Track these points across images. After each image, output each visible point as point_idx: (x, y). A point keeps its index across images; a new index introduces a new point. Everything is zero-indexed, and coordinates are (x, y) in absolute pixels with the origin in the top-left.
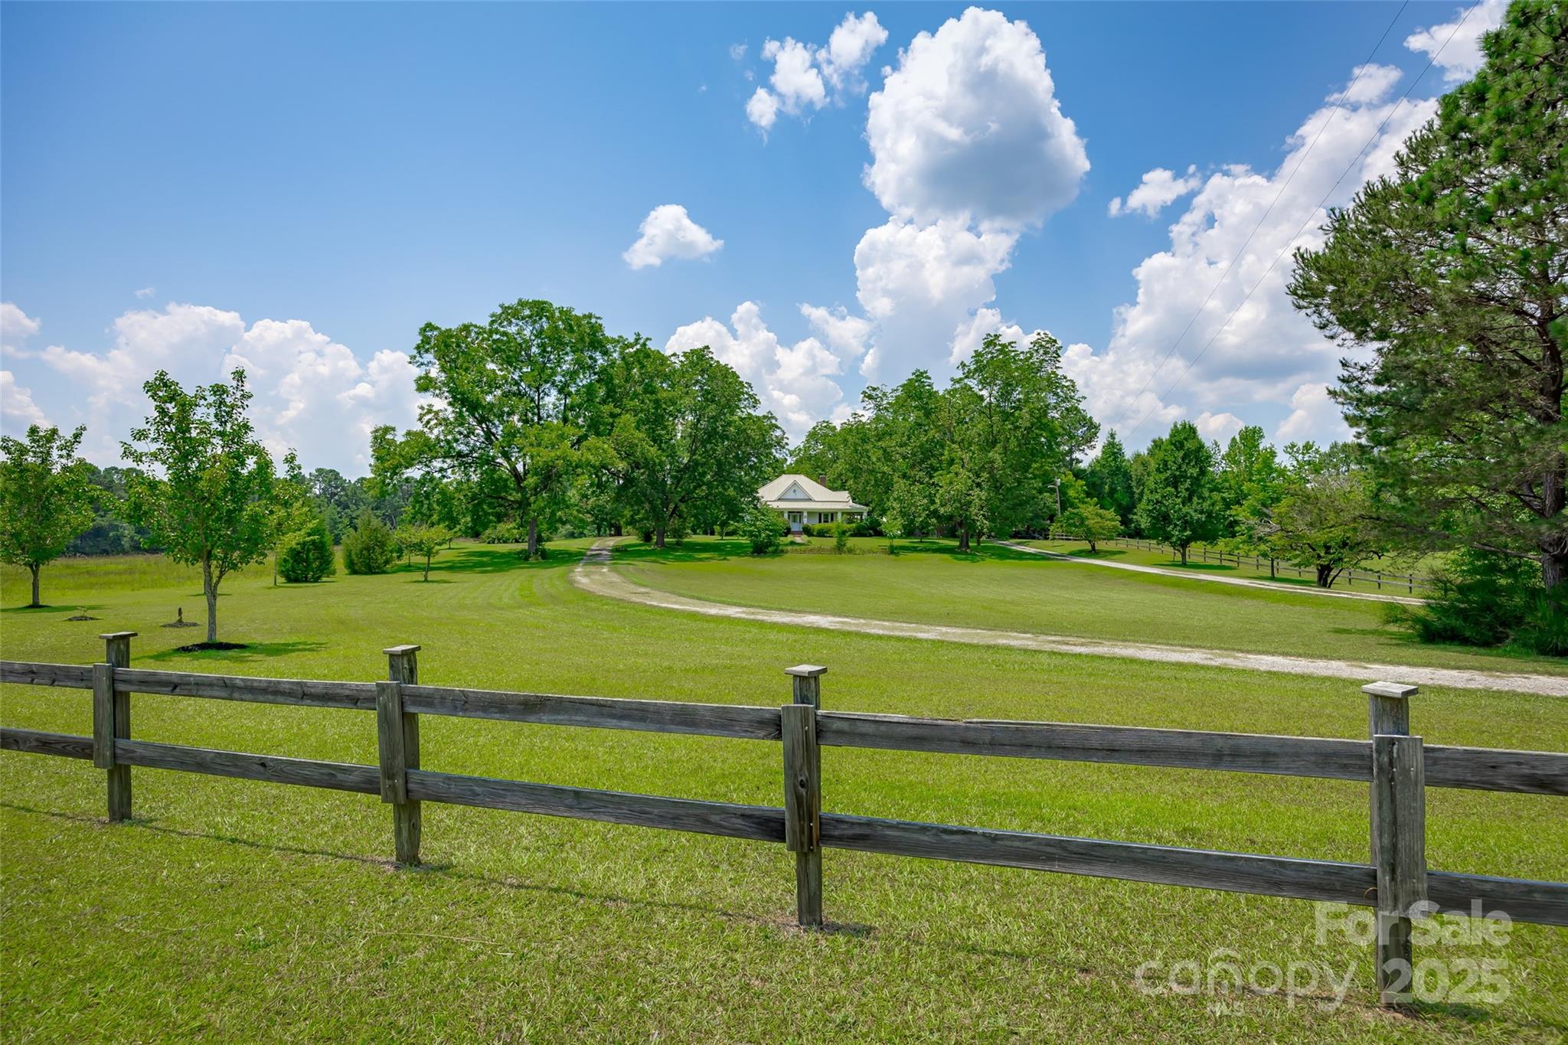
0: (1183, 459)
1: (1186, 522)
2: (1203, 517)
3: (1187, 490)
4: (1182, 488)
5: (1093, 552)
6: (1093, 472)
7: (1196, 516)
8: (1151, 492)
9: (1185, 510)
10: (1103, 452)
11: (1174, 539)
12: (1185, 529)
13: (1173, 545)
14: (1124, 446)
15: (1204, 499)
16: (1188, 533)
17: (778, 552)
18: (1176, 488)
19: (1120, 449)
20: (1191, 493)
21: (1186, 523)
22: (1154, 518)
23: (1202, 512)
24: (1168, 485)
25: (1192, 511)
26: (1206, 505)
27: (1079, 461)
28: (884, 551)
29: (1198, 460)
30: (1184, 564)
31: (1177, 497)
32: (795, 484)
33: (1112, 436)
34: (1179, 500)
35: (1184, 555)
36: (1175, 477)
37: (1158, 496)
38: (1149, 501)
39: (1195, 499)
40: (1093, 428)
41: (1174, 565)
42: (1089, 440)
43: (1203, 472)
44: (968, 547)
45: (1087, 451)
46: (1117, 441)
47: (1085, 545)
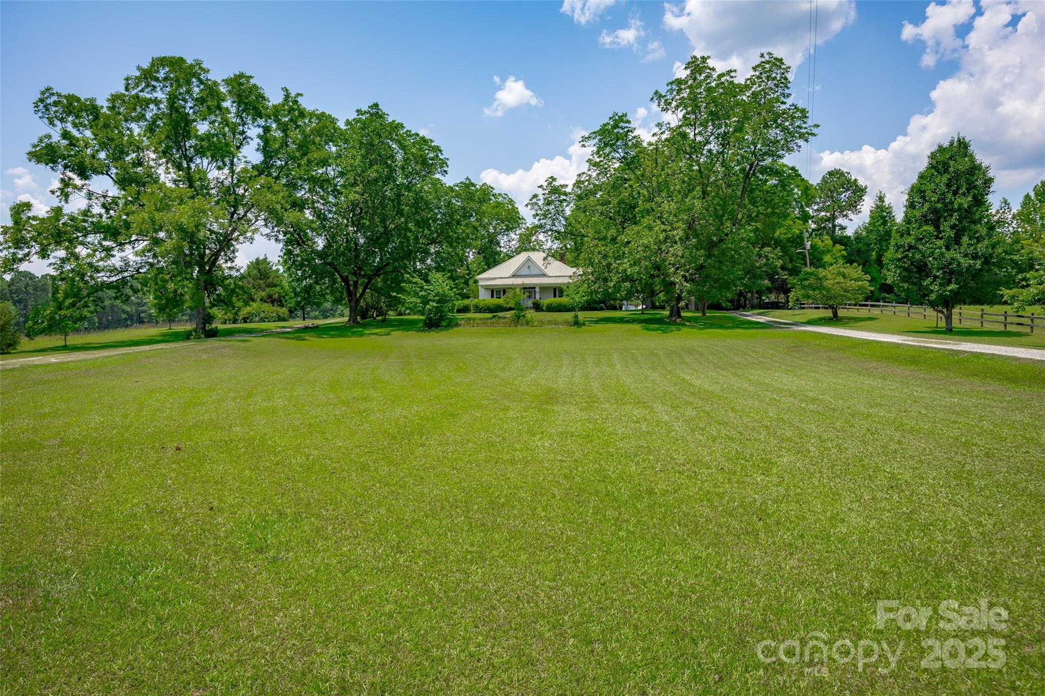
0: (948, 185)
1: (952, 272)
2: (978, 264)
3: (953, 227)
4: (945, 226)
5: (835, 320)
6: (858, 238)
7: (965, 262)
8: (902, 236)
9: (949, 255)
10: (872, 217)
11: (933, 297)
12: (949, 282)
13: (933, 305)
14: (894, 209)
15: (979, 239)
16: (953, 286)
17: (452, 324)
18: (937, 227)
19: (890, 213)
20: (959, 233)
21: (950, 273)
22: (906, 269)
23: (975, 257)
24: (926, 222)
25: (959, 257)
26: (981, 247)
27: (843, 228)
28: (567, 323)
29: (971, 186)
30: (949, 331)
31: (937, 237)
32: (529, 260)
33: (881, 199)
34: (940, 243)
35: (949, 318)
36: (935, 211)
37: (911, 240)
38: (898, 247)
39: (965, 240)
40: (859, 192)
41: (935, 332)
42: (853, 205)
43: (979, 201)
44: (680, 316)
45: (851, 216)
46: (886, 203)
47: (829, 313)
